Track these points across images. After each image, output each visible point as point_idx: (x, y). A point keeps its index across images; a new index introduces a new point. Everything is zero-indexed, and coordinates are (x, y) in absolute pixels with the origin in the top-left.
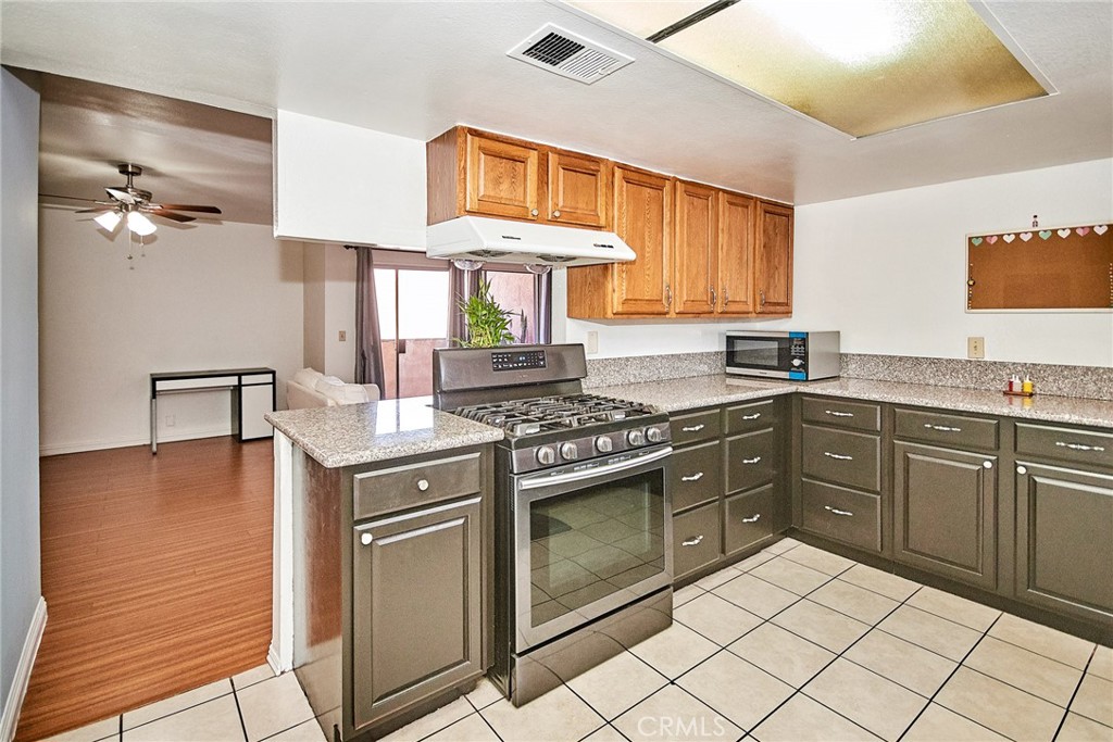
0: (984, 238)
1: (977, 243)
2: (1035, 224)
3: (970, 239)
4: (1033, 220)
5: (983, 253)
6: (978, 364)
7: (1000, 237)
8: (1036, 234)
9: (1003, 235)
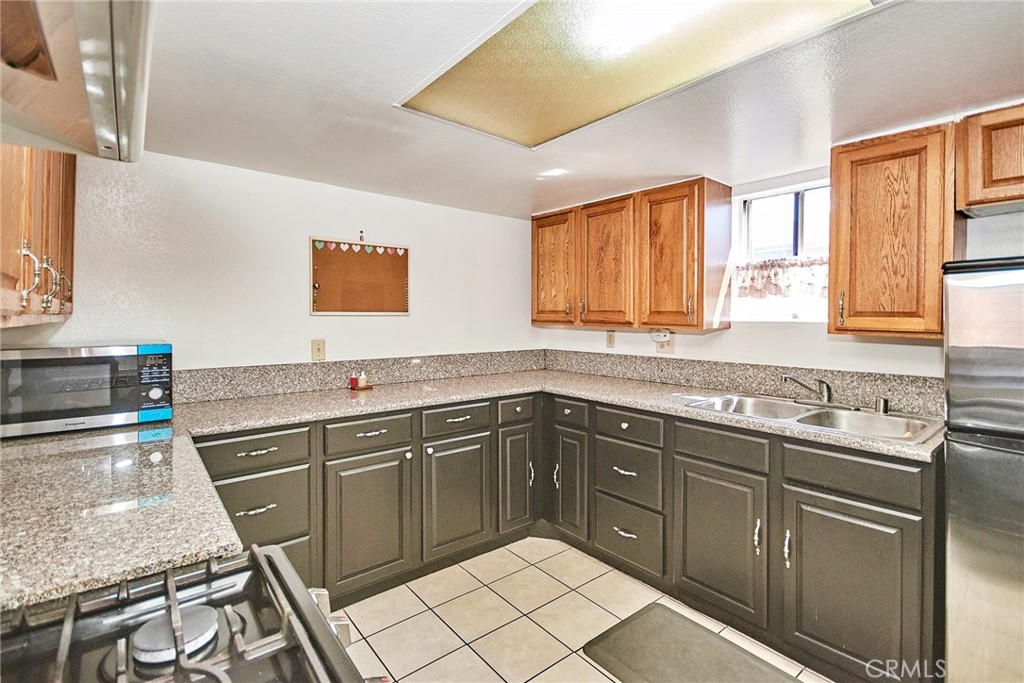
0: (325, 242)
1: (320, 246)
2: (361, 238)
3: (314, 241)
4: (360, 235)
5: (325, 256)
6: (323, 365)
7: (338, 244)
8: (363, 246)
9: (340, 243)
